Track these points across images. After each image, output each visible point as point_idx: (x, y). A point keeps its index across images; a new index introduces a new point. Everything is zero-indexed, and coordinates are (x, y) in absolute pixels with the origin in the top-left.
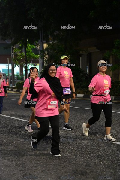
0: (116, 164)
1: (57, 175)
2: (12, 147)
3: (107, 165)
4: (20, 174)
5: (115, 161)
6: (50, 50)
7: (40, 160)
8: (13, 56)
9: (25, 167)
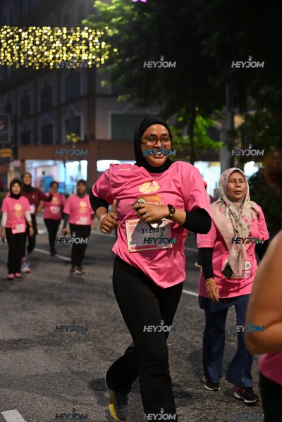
4: (192, 417)
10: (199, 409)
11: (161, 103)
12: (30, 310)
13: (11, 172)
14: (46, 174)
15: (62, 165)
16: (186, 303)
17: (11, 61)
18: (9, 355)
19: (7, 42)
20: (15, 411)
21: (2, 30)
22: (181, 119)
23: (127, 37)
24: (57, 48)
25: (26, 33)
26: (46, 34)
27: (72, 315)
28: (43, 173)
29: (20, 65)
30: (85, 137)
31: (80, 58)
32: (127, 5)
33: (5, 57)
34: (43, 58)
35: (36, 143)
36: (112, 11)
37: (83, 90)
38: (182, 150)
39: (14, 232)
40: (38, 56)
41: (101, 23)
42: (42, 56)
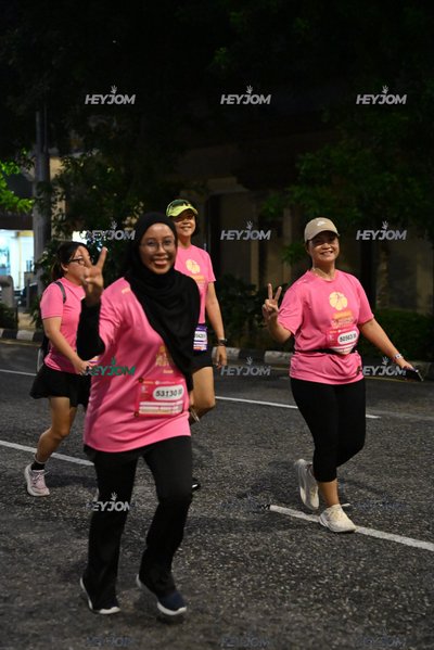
0: (282, 583)
1: (80, 625)
3: (253, 589)
5: (280, 573)
6: (72, 184)
7: (25, 575)
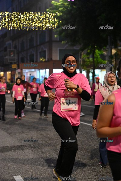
2: (85, 151)
4: (95, 179)
8: (81, 62)
9: (100, 172)
10: (98, 176)
11: (80, 44)
12: (25, 133)
13: (16, 74)
14: (31, 75)
15: (38, 71)
16: (92, 130)
17: (16, 27)
18: (17, 152)
19: (15, 19)
20: (19, 176)
21: (13, 14)
22: (89, 51)
23: (66, 16)
24: (36, 21)
25: (23, 15)
26: (31, 15)
27: (43, 135)
28: (30, 75)
29: (20, 29)
30: (48, 59)
31: (46, 25)
32: (65, 2)
33: (14, 25)
34: (30, 26)
35: (27, 62)
36: (59, 5)
37: (47, 39)
38: (89, 64)
39: (18, 99)
40: (28, 25)
41: (54, 10)
42: (29, 25)
